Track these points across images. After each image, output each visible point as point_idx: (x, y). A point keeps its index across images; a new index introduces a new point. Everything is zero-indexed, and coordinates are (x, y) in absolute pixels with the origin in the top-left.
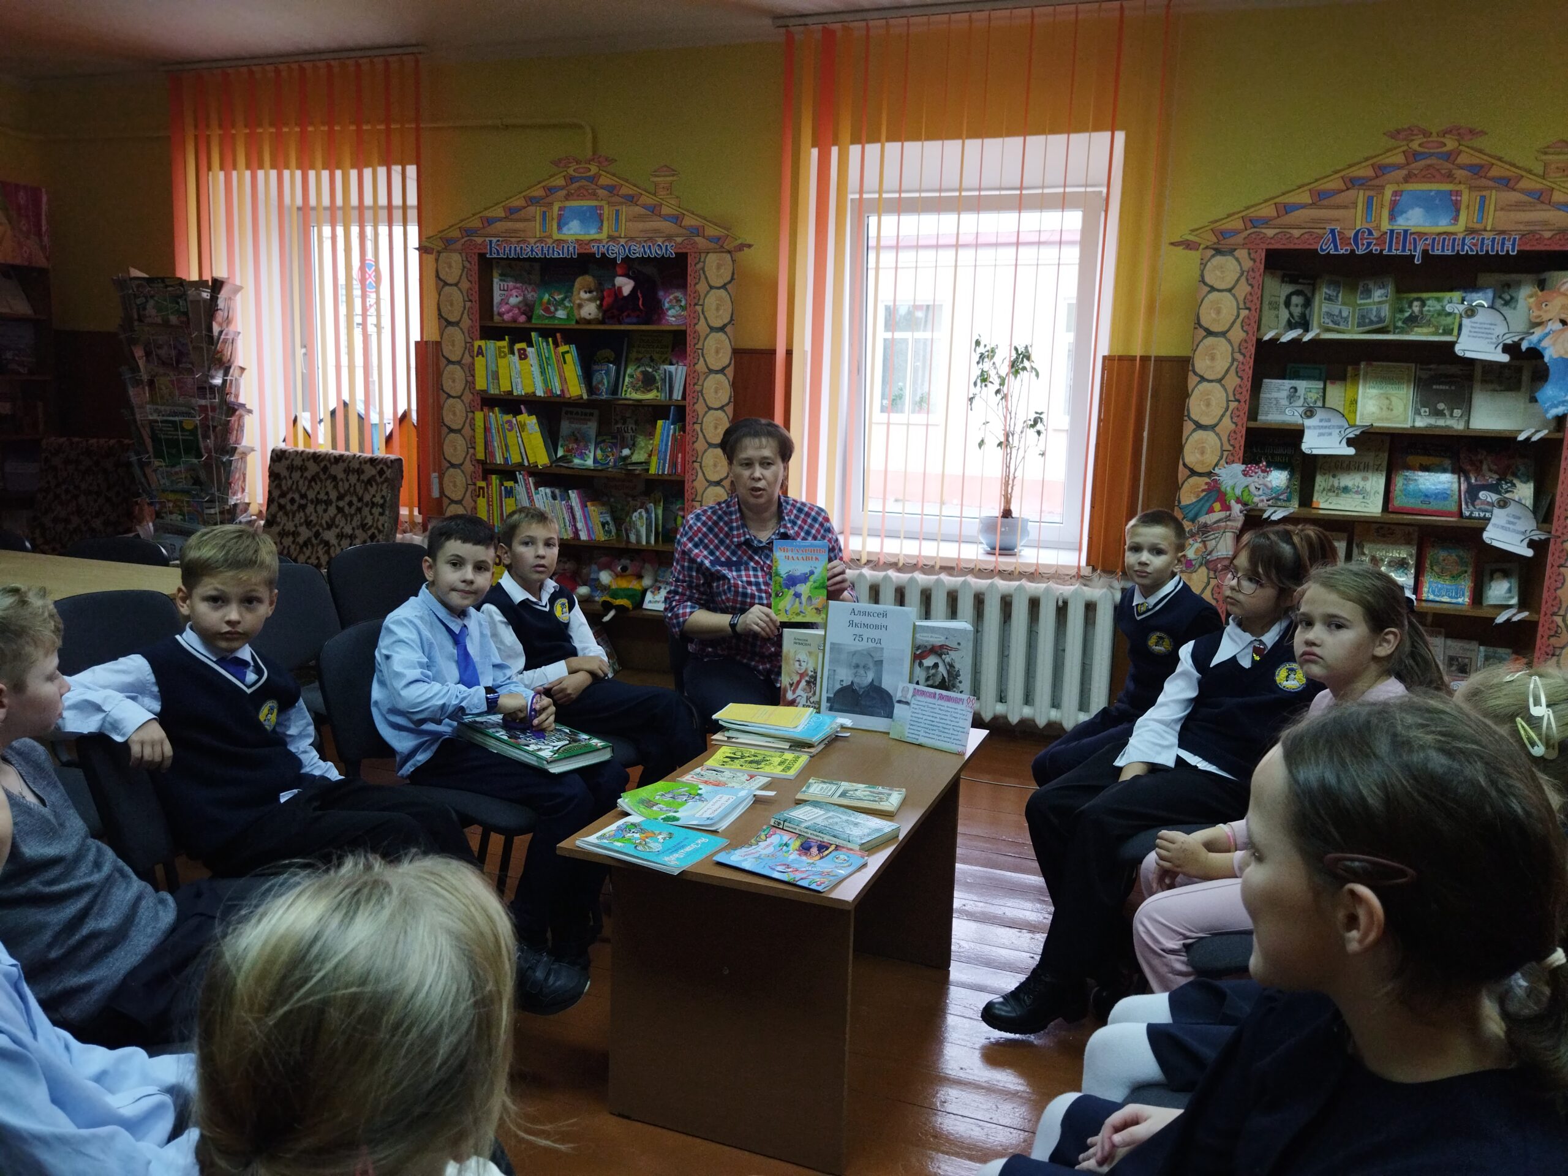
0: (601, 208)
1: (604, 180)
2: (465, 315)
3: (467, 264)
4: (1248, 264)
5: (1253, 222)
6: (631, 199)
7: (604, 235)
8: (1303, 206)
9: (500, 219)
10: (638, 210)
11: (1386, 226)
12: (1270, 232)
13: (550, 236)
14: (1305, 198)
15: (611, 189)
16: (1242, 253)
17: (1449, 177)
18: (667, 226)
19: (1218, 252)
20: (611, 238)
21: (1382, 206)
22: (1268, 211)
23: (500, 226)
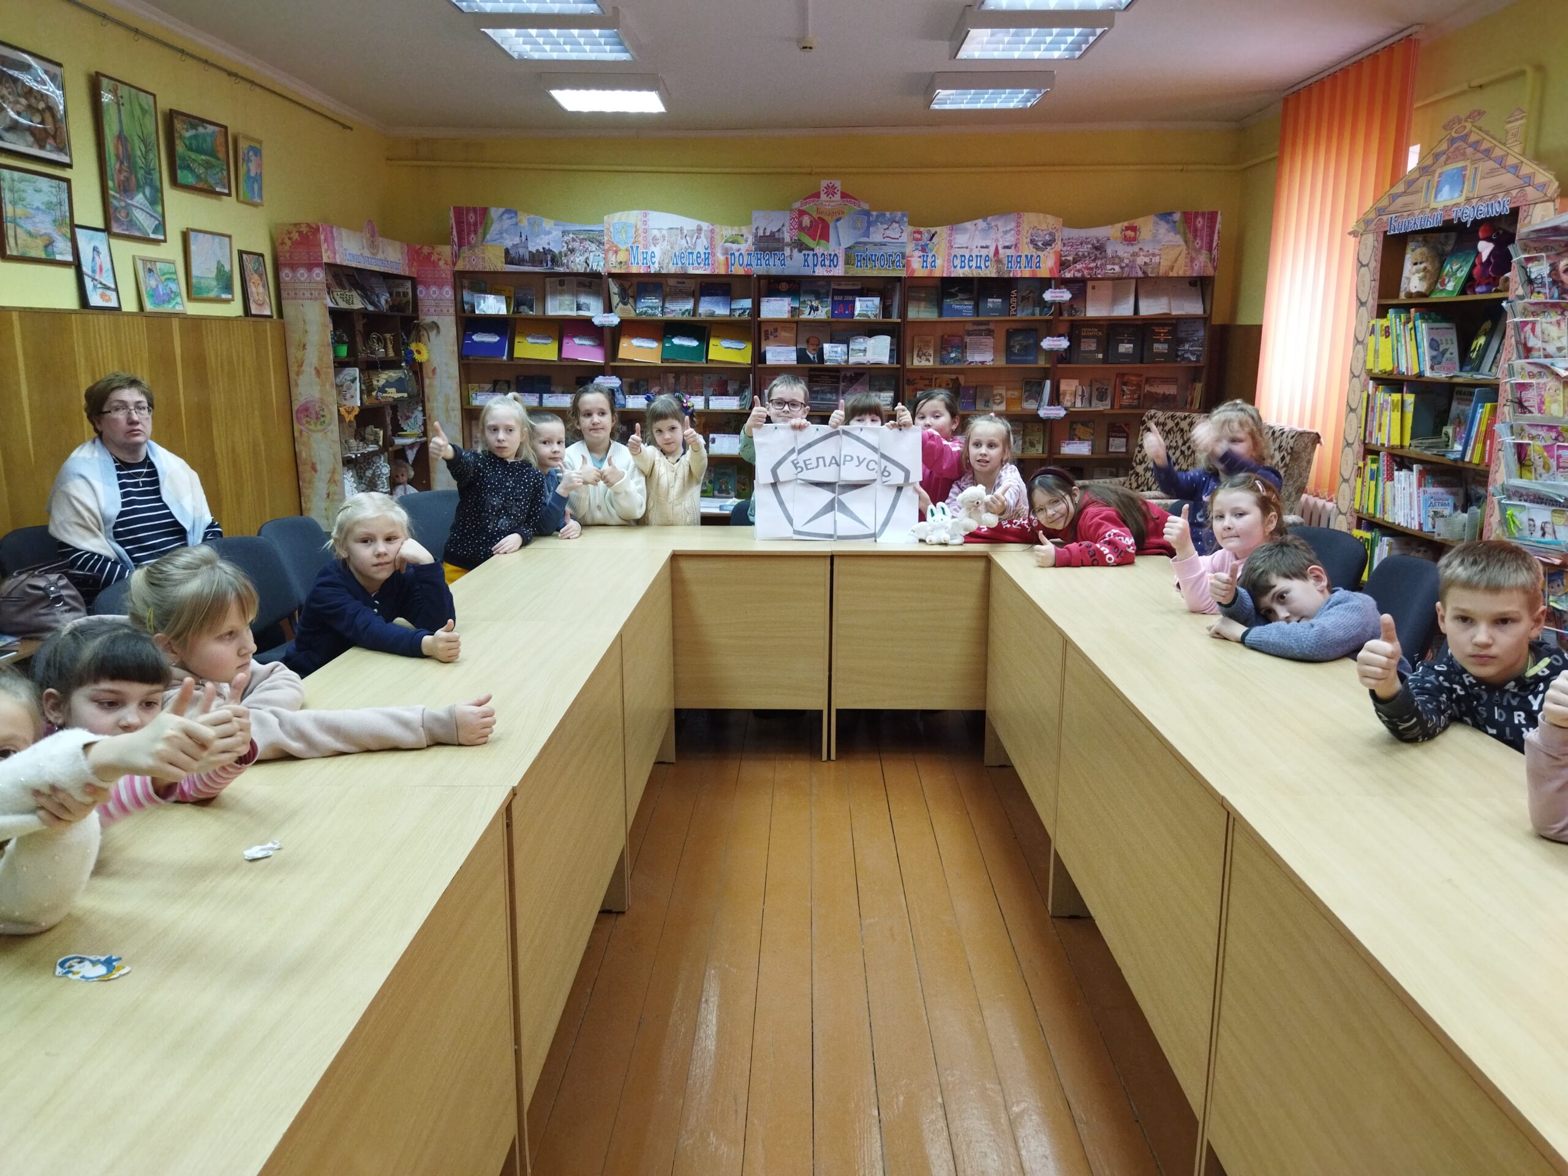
0: (1464, 168)
1: (1473, 138)
2: (1370, 297)
3: (1376, 243)
6: (1487, 153)
7: (1462, 199)
9: (1400, 195)
10: (1491, 164)
13: (1428, 207)
15: (1476, 145)
18: (1507, 179)
20: (1468, 200)
23: (1400, 201)
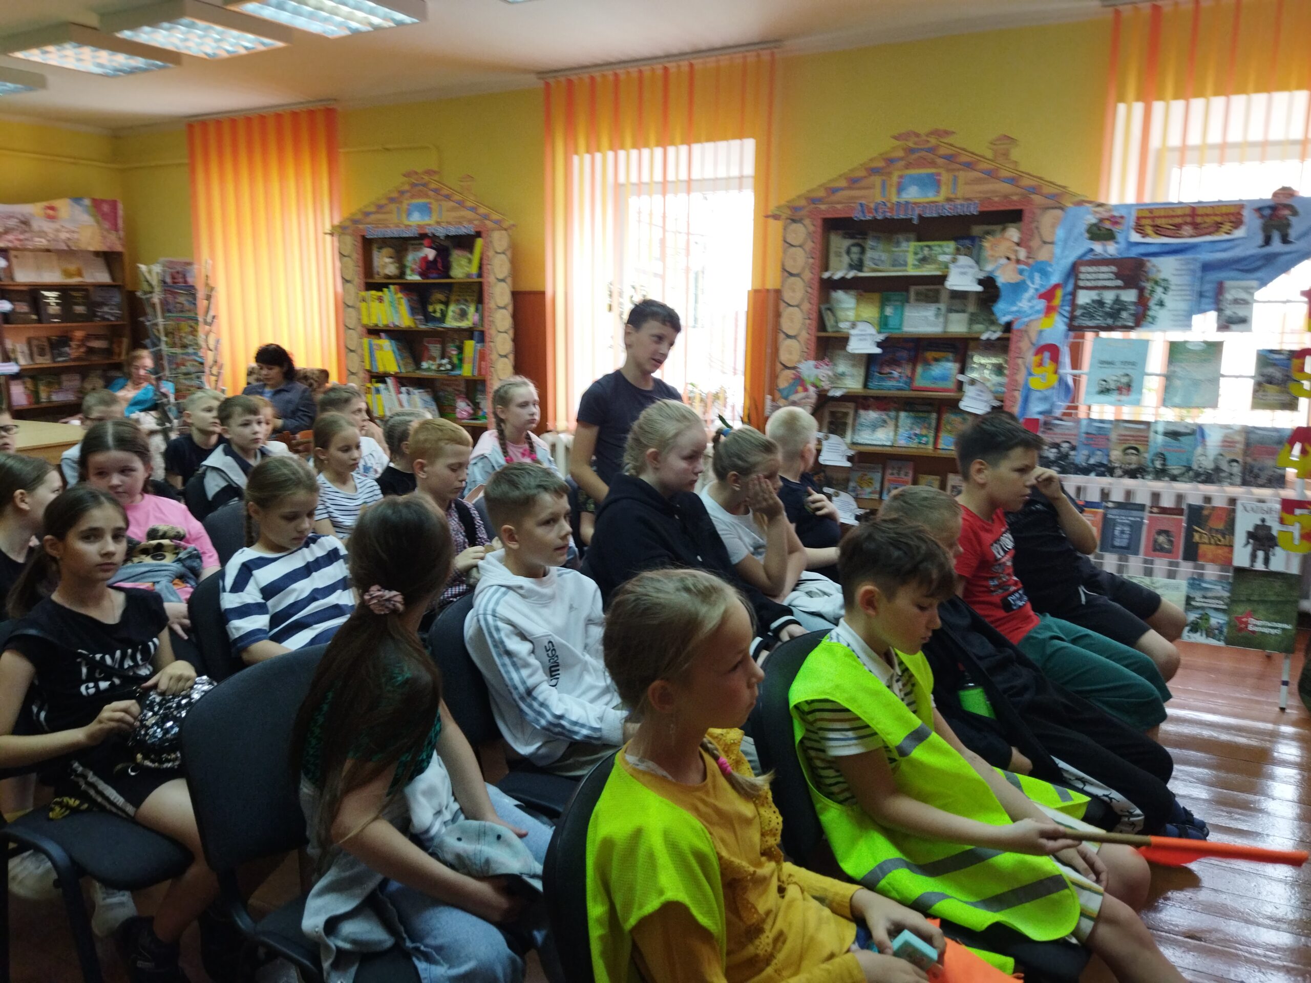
0: (431, 203)
1: (433, 186)
2: (356, 276)
3: (355, 243)
4: (812, 228)
5: (813, 201)
6: (448, 197)
7: (433, 221)
8: (842, 189)
10: (452, 204)
11: (895, 199)
12: (823, 207)
13: (403, 223)
14: (843, 183)
15: (436, 191)
16: (807, 222)
17: (933, 164)
18: (469, 214)
19: (794, 221)
20: (438, 223)
21: (891, 185)
22: (821, 193)
23: (373, 217)
